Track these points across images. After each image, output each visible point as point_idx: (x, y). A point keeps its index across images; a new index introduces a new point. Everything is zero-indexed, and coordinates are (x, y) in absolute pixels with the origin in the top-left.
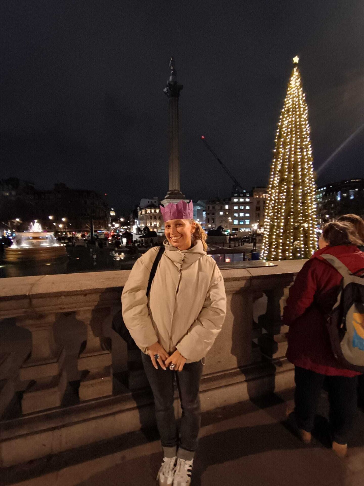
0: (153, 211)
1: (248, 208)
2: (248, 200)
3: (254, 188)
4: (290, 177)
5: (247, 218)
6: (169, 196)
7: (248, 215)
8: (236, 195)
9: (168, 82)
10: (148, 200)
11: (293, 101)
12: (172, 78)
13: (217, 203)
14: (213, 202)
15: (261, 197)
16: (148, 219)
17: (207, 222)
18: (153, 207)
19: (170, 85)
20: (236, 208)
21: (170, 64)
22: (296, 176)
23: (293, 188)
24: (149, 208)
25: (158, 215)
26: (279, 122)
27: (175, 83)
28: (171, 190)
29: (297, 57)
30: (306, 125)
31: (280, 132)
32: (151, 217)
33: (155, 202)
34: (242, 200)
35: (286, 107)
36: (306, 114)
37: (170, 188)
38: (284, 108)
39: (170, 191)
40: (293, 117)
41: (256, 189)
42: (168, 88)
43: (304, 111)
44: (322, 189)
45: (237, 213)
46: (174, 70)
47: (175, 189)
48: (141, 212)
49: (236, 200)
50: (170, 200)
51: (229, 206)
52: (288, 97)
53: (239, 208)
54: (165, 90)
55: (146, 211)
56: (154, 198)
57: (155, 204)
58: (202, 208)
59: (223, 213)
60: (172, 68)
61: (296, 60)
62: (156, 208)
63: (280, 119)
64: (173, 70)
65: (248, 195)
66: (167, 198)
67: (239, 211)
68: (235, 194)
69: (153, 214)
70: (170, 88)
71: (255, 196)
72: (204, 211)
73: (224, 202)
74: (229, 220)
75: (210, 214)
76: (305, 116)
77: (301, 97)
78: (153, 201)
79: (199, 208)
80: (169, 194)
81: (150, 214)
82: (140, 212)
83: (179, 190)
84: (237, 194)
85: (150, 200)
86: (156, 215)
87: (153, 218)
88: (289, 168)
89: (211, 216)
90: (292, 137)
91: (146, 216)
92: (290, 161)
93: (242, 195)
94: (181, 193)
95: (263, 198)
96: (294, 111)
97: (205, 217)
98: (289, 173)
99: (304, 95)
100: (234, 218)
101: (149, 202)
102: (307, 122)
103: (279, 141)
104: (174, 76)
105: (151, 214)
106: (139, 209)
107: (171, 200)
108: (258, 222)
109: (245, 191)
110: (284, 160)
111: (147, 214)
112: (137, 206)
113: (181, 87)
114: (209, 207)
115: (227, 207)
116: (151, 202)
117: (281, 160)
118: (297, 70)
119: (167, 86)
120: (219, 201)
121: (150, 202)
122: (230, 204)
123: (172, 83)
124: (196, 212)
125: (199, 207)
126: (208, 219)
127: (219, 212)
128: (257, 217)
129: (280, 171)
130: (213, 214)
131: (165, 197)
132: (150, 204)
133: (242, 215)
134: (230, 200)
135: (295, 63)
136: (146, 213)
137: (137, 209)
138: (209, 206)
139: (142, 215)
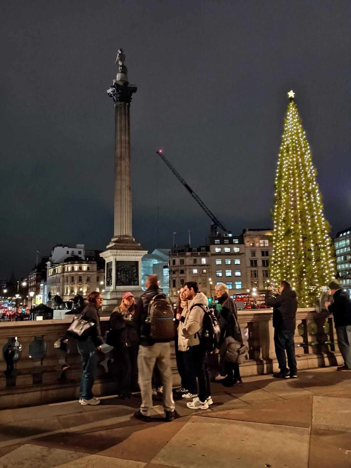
0: (76, 268)
1: (237, 262)
2: (236, 250)
3: (244, 231)
4: (298, 228)
5: (238, 278)
6: (115, 246)
7: (238, 274)
8: (217, 241)
9: (114, 81)
10: (66, 248)
11: (292, 139)
12: (122, 76)
13: (188, 254)
14: (181, 252)
15: (257, 245)
16: (67, 281)
17: (172, 285)
18: (76, 262)
19: (117, 86)
20: (219, 262)
21: (118, 58)
22: (305, 227)
23: (303, 242)
24: (70, 262)
25: (86, 274)
26: (278, 161)
27: (126, 83)
28: (117, 235)
29: (292, 91)
30: (309, 166)
31: (280, 172)
32: (73, 278)
33: (80, 253)
34: (227, 250)
35: (284, 145)
36: (309, 154)
37: (117, 232)
38: (282, 146)
39: (116, 237)
40: (293, 157)
41: (248, 232)
42: (115, 89)
43: (306, 151)
44: (345, 234)
45: (221, 271)
46: (123, 66)
47: (124, 234)
48: (54, 270)
49: (218, 250)
50: (116, 251)
51: (208, 259)
52: (286, 133)
53: (223, 262)
54: (110, 91)
55: (64, 269)
56: (78, 245)
57: (80, 256)
58: (161, 262)
59: (198, 271)
60: (120, 63)
61: (291, 94)
62: (82, 263)
63: (279, 158)
64: (121, 66)
65: (236, 241)
66: (111, 248)
67: (224, 267)
68: (215, 240)
69: (77, 273)
70: (117, 90)
71: (248, 244)
72: (165, 267)
73: (199, 253)
74: (209, 281)
75: (177, 273)
76: (307, 157)
77: (300, 135)
78: (76, 251)
79: (156, 262)
80: (115, 242)
81: (71, 273)
82: (52, 270)
83: (131, 235)
84: (219, 240)
85: (70, 250)
86: (82, 274)
87: (76, 281)
88: (295, 217)
89: (178, 277)
90: (294, 180)
91: (63, 276)
92: (295, 209)
93: (226, 241)
94: (134, 240)
95: (260, 246)
96: (295, 150)
97: (168, 277)
98: (296, 222)
99: (304, 133)
100: (217, 279)
101: (68, 252)
102: (311, 164)
103: (280, 183)
104: (123, 74)
105: (73, 273)
106: (50, 265)
107: (119, 251)
108: (256, 284)
109: (230, 235)
110: (288, 206)
111: (65, 274)
112: (47, 260)
113: (134, 90)
114: (174, 261)
115: (204, 261)
116: (73, 252)
117: (284, 206)
118: (293, 105)
119: (114, 87)
120: (190, 250)
121: (70, 252)
122: (209, 256)
123: (121, 83)
124: (152, 269)
125: (156, 260)
126: (174, 281)
127: (193, 269)
128: (254, 276)
129: (284, 221)
130: (182, 272)
131: (108, 247)
132: (69, 255)
133: (229, 273)
134: (208, 249)
135: (290, 98)
136: (63, 271)
137: (46, 265)
138: (174, 259)
139: (55, 276)
